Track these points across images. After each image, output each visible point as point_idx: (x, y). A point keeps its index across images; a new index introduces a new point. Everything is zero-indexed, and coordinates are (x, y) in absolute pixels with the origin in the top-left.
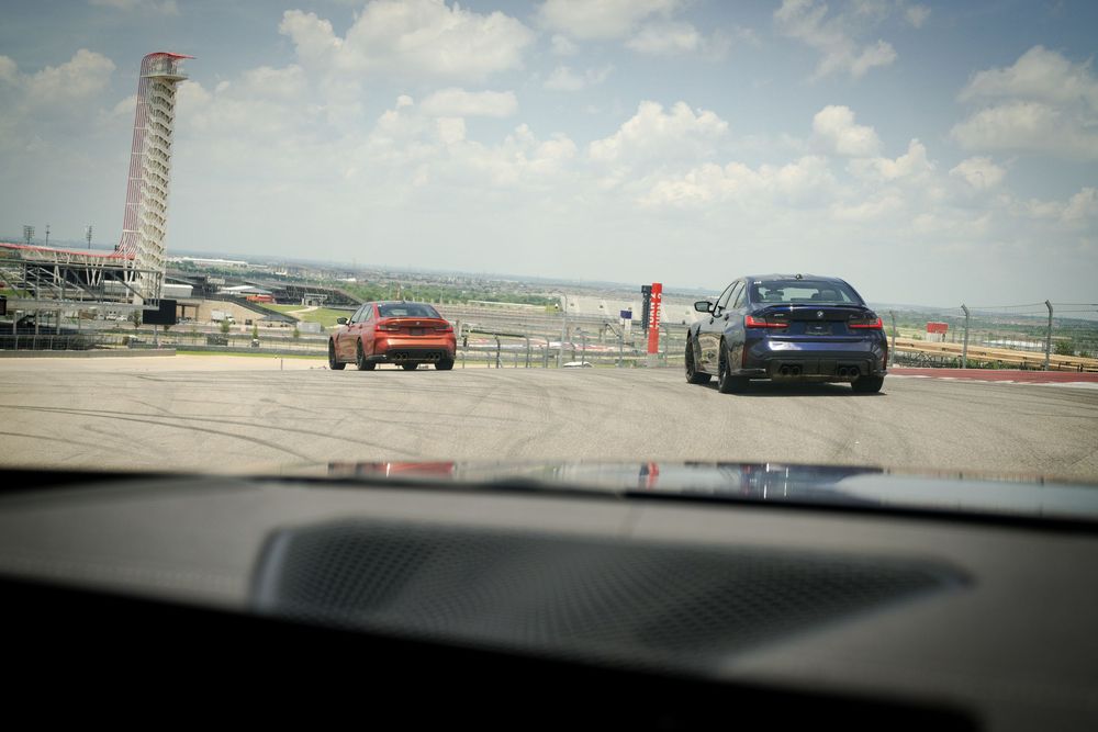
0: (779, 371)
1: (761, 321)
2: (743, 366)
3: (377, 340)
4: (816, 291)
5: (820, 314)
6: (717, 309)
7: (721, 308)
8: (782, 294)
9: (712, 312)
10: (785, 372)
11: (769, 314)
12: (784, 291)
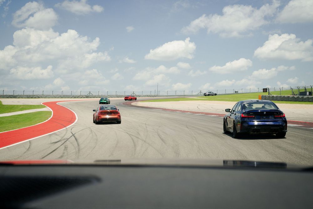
0: (252, 132)
1: (246, 115)
2: (241, 130)
3: (99, 117)
4: (263, 105)
5: (265, 113)
6: (232, 111)
7: (234, 111)
8: (253, 106)
9: (231, 112)
10: (254, 132)
11: (248, 113)
12: (254, 105)
